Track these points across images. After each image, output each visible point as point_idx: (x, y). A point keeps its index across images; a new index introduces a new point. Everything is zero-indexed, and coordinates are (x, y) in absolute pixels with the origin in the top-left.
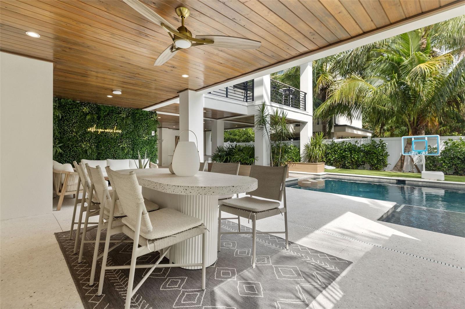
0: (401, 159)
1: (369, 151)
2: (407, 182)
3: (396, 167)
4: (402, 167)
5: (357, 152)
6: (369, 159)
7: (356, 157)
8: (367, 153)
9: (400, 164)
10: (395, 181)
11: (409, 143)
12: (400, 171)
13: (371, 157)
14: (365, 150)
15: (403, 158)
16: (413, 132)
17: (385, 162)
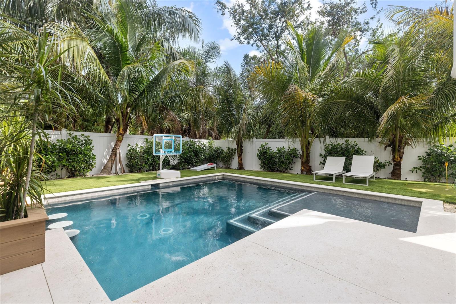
2: (161, 185)
3: (106, 169)
4: (112, 169)
5: (51, 152)
6: (73, 161)
7: (50, 161)
8: (68, 153)
9: (110, 165)
10: (150, 187)
11: (119, 141)
12: (110, 173)
13: (75, 158)
14: (65, 149)
15: (113, 158)
16: (124, 129)
17: (93, 165)
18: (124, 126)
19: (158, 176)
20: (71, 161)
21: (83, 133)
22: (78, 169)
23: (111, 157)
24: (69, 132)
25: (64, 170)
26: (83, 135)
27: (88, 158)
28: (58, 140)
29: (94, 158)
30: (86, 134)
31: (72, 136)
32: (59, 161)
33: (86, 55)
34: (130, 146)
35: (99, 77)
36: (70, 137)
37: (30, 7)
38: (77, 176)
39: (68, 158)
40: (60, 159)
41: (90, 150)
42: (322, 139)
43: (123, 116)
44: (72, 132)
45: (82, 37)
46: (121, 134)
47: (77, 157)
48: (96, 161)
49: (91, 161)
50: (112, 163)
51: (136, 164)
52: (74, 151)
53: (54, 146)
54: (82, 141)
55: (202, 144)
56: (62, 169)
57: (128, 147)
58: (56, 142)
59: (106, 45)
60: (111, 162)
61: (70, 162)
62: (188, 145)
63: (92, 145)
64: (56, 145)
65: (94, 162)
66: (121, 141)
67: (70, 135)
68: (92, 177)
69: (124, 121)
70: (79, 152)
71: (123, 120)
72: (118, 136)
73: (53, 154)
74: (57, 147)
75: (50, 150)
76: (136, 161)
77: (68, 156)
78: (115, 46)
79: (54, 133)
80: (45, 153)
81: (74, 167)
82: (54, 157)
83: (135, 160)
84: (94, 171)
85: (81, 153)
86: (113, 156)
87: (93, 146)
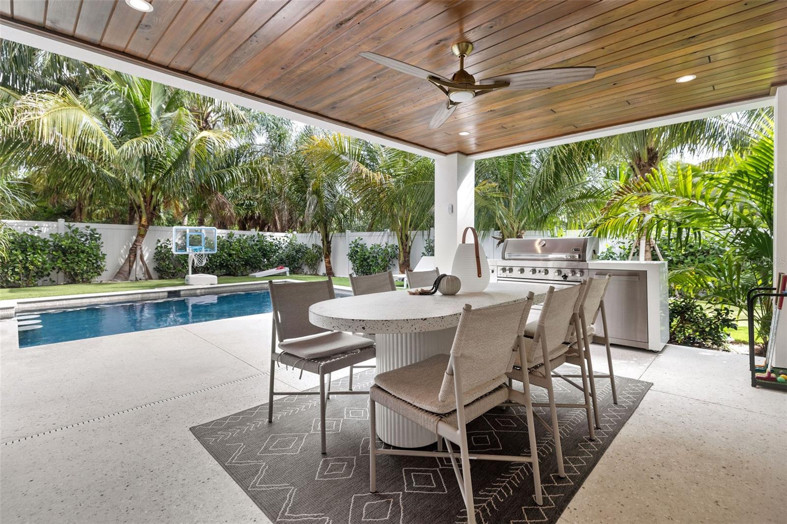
0: (130, 261)
1: (70, 247)
2: (182, 293)
3: (122, 273)
4: (130, 273)
5: (41, 250)
6: (72, 263)
7: (39, 261)
8: (64, 252)
9: (127, 268)
10: (166, 294)
11: (141, 235)
12: (126, 279)
13: (74, 259)
14: (61, 246)
15: (132, 259)
16: (147, 218)
17: (101, 268)
18: (147, 214)
19: (186, 282)
20: (69, 262)
21: (88, 224)
22: (80, 273)
23: (129, 257)
24: (67, 224)
25: (61, 274)
26: (88, 227)
27: (95, 258)
28: (51, 235)
29: (104, 258)
30: (93, 226)
31: (72, 229)
32: (53, 261)
33: (81, 127)
34: (160, 242)
35: (101, 153)
36: (69, 231)
37: (15, 56)
38: (78, 282)
39: (64, 258)
40: (54, 259)
41: (98, 247)
42: (426, 232)
43: (145, 201)
44: (71, 224)
45: (75, 105)
46: (143, 226)
47: (78, 256)
48: (105, 262)
49: (99, 263)
50: (130, 266)
51: (167, 268)
52: (73, 249)
53: (45, 241)
54: (86, 236)
55: (274, 239)
56: (58, 273)
57: (157, 243)
58: (48, 238)
59: (115, 108)
60: (128, 264)
61: (67, 264)
62: (254, 241)
63: (101, 241)
64: (48, 241)
65: (103, 263)
66: (143, 236)
67: (69, 227)
68: (101, 283)
69: (148, 207)
70: (80, 251)
71: (146, 206)
72: (139, 229)
73: (44, 252)
74: (51, 243)
75: (39, 248)
76: (167, 263)
77: (65, 256)
78: (129, 108)
79: (47, 226)
80: (33, 251)
81: (74, 270)
82: (45, 257)
83: (164, 261)
84: (105, 276)
85: (83, 252)
86: (132, 256)
87: (102, 243)
